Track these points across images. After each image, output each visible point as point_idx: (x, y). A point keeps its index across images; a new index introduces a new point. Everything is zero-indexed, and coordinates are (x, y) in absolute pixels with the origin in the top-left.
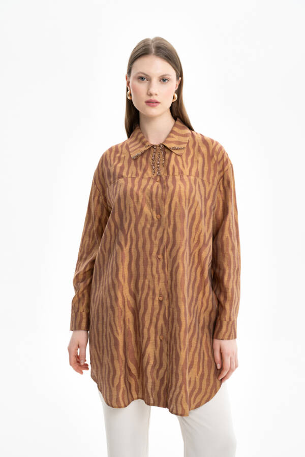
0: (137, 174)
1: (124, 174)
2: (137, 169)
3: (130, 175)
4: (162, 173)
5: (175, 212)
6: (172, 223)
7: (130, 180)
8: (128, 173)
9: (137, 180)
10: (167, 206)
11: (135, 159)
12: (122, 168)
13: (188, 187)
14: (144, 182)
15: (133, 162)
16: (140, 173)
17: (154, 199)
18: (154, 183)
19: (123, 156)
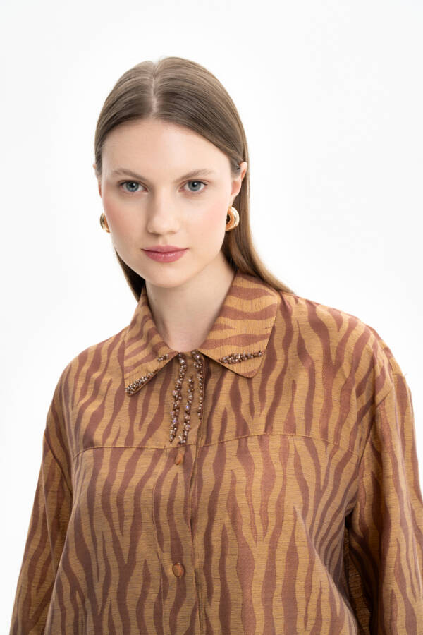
0: (129, 440)
1: (98, 436)
2: (132, 424)
3: (110, 440)
4: (192, 439)
5: (223, 555)
6: (217, 588)
7: (107, 454)
8: (107, 433)
9: (126, 456)
10: (199, 538)
11: (135, 393)
12: (96, 417)
13: (258, 474)
14: (143, 464)
15: (127, 401)
16: (139, 436)
17: (163, 518)
18: (168, 467)
19: (106, 379)
